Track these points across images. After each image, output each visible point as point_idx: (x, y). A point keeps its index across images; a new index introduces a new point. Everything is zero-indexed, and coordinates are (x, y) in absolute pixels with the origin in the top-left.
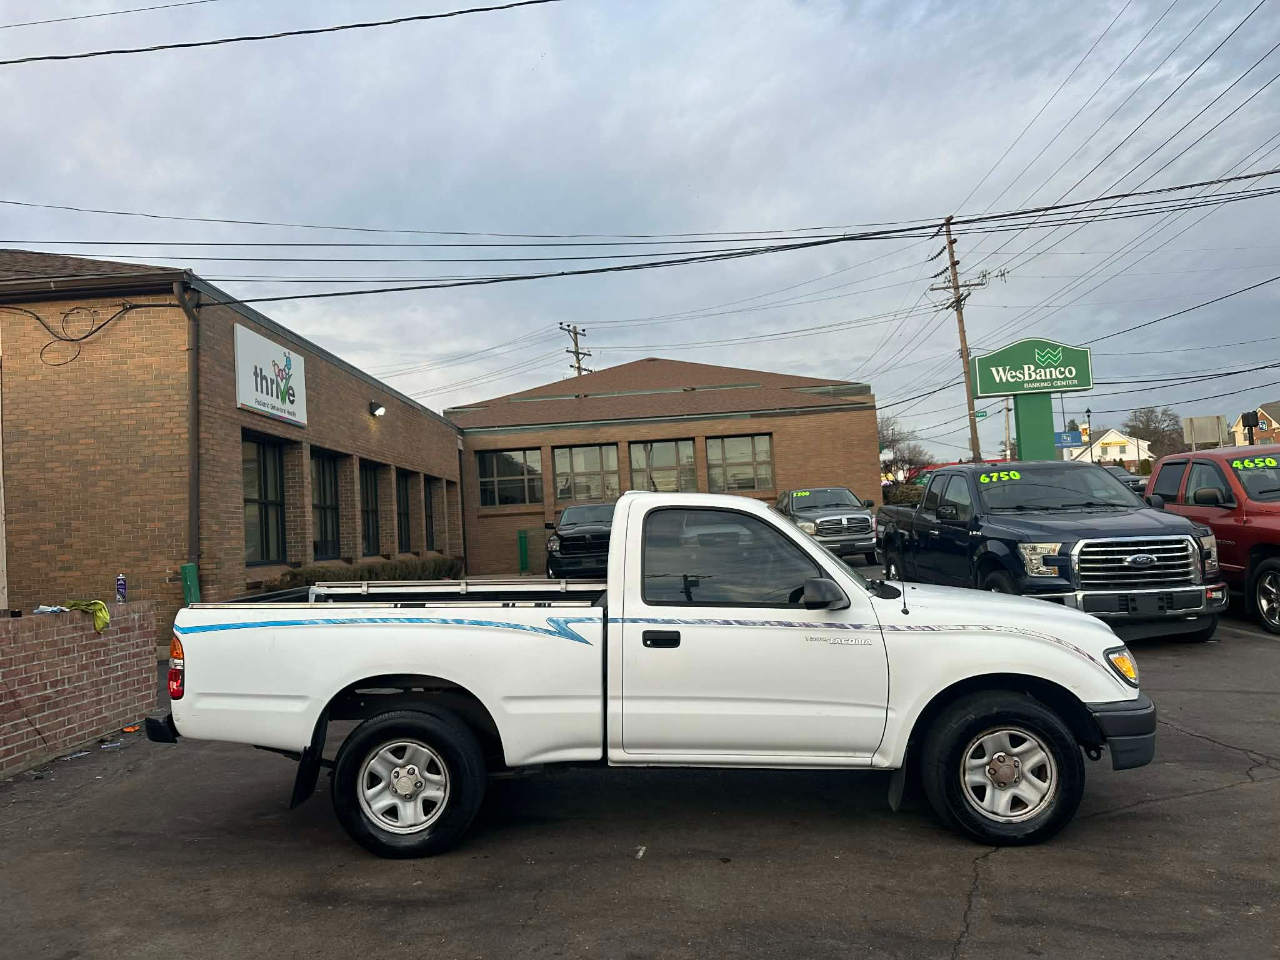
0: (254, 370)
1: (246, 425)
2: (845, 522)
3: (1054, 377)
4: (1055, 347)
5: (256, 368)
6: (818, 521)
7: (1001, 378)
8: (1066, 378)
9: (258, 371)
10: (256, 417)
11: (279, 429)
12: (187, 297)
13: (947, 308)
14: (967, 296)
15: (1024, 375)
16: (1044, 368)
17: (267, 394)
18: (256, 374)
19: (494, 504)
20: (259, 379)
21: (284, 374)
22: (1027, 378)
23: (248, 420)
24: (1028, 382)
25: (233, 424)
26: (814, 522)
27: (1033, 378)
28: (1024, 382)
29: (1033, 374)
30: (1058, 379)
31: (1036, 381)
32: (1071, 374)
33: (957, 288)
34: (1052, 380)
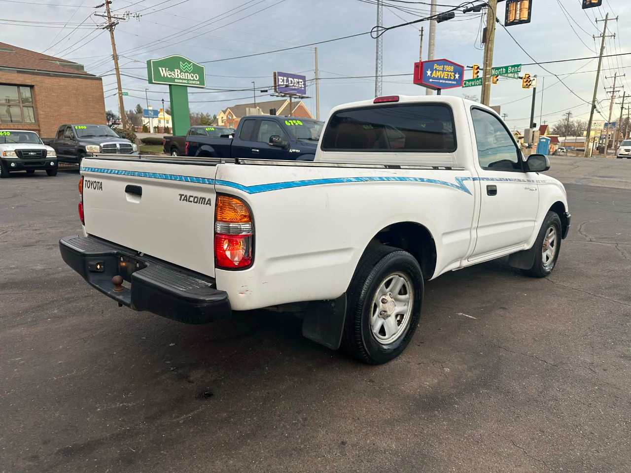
2: (118, 146)
3: (189, 78)
4: (190, 63)
6: (102, 145)
7: (164, 74)
8: (194, 80)
13: (103, 28)
14: (117, 24)
15: (175, 74)
16: (185, 73)
22: (176, 77)
24: (177, 78)
26: (99, 145)
27: (179, 77)
28: (175, 78)
29: (179, 75)
30: (190, 80)
31: (180, 79)
32: (196, 78)
33: (110, 18)
34: (188, 80)
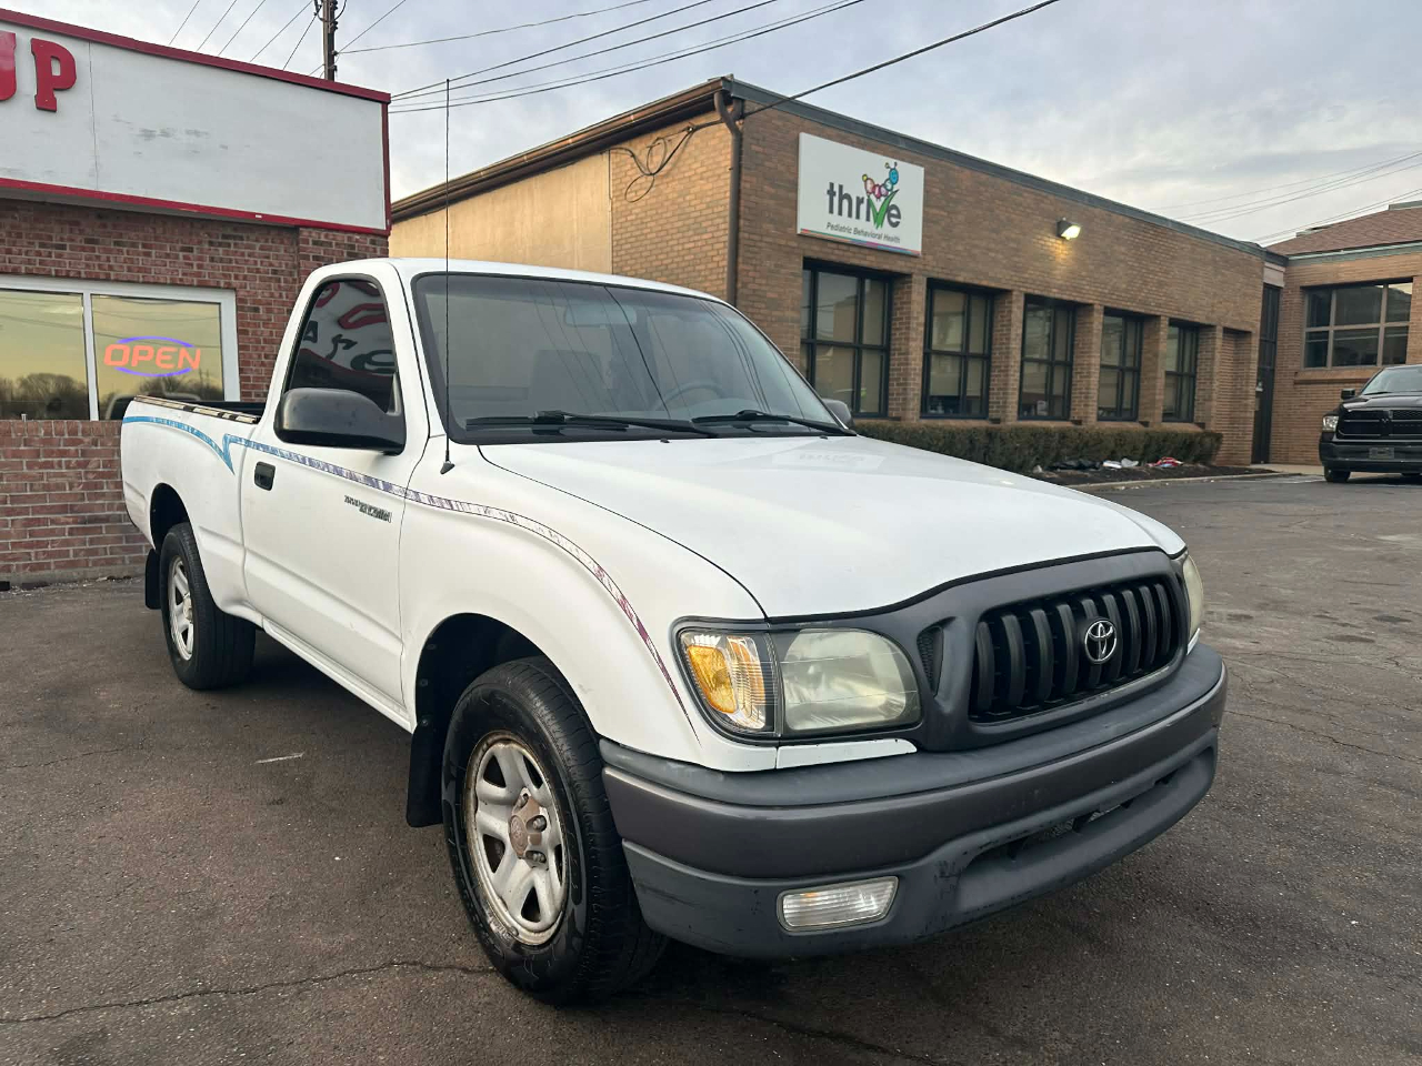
0: (828, 188)
1: (809, 254)
5: (832, 185)
9: (836, 189)
10: (830, 245)
11: (868, 258)
12: (730, 110)
17: (850, 215)
18: (831, 193)
19: (1325, 365)
20: (836, 199)
21: (885, 191)
23: (816, 248)
25: (787, 253)
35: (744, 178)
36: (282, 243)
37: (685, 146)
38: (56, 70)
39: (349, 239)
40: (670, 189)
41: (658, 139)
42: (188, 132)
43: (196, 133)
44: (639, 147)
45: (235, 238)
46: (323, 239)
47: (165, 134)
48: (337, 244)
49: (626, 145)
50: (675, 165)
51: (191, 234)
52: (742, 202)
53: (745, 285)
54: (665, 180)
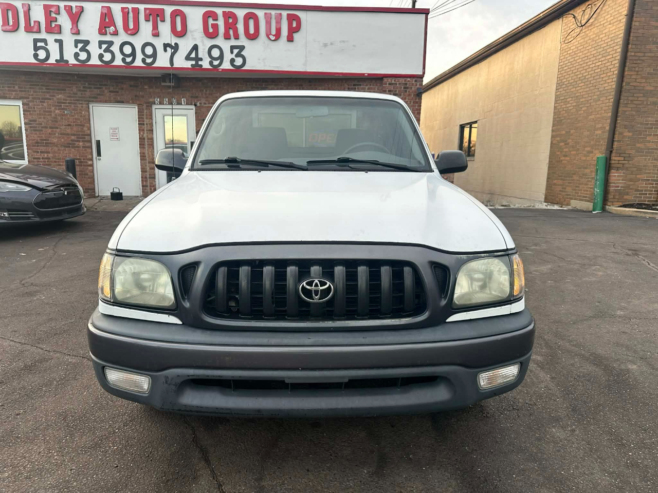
35: (634, 19)
36: (377, 85)
37: (603, 6)
38: (294, 25)
39: (405, 80)
40: (591, 33)
41: (589, 5)
42: (340, 42)
43: (344, 42)
44: (578, 12)
45: (358, 85)
46: (393, 82)
47: (332, 44)
48: (399, 84)
49: (571, 12)
50: (596, 19)
51: (341, 85)
52: (632, 34)
53: (628, 84)
54: (590, 28)
